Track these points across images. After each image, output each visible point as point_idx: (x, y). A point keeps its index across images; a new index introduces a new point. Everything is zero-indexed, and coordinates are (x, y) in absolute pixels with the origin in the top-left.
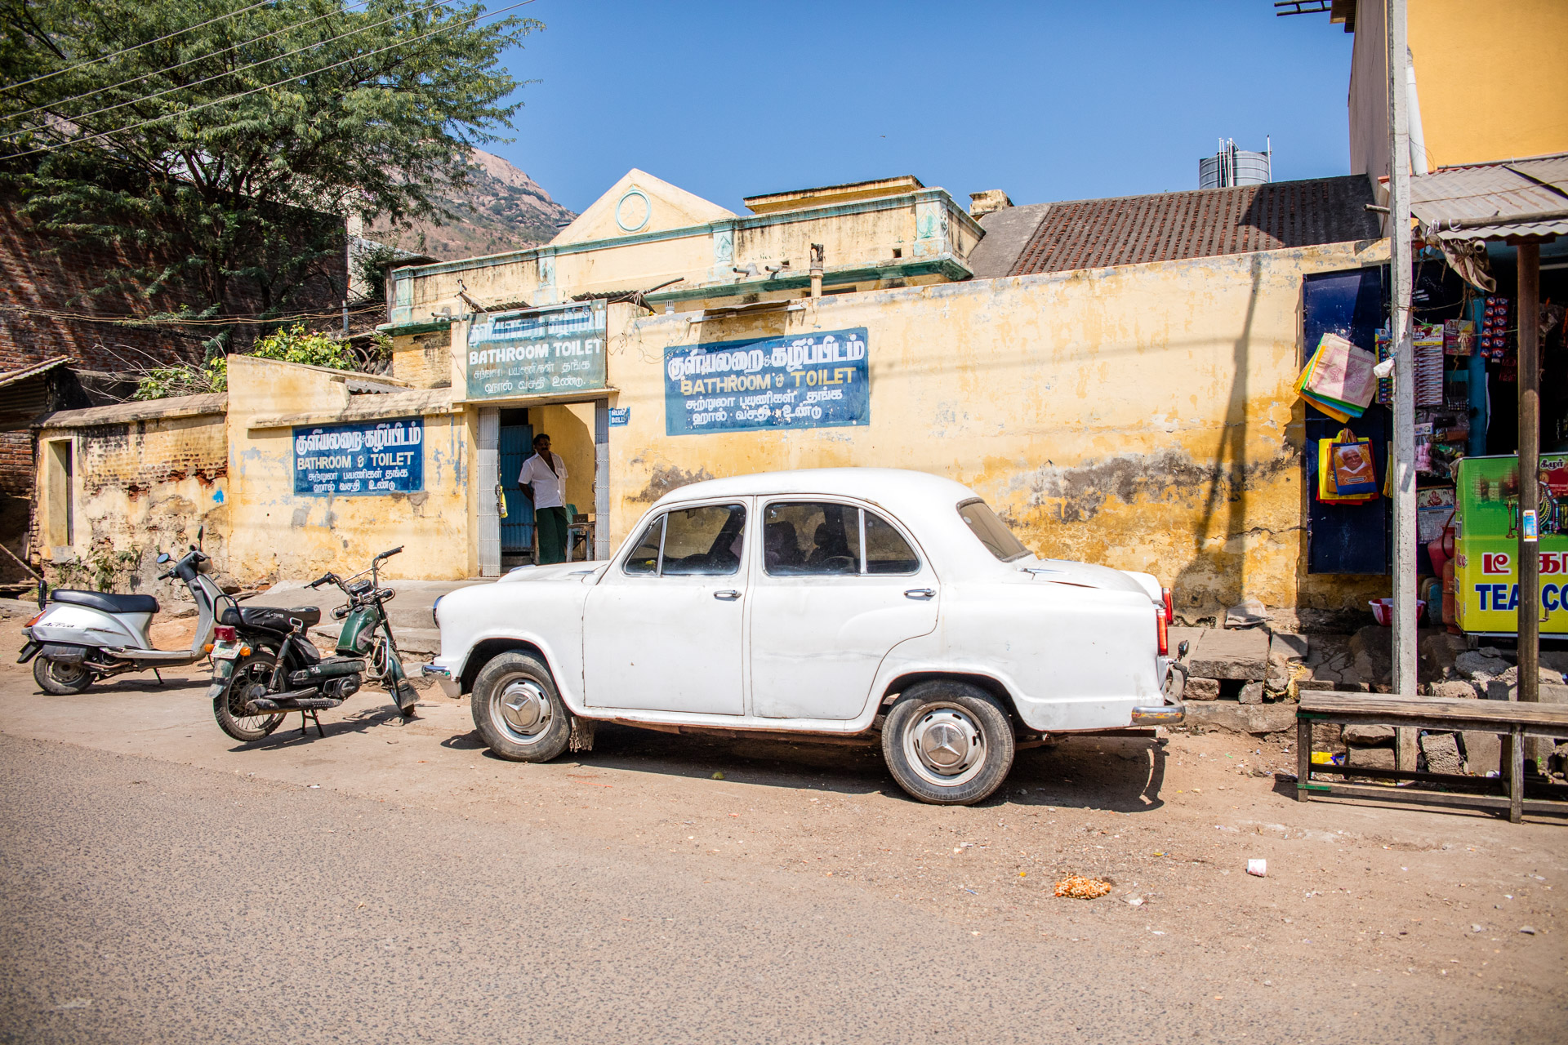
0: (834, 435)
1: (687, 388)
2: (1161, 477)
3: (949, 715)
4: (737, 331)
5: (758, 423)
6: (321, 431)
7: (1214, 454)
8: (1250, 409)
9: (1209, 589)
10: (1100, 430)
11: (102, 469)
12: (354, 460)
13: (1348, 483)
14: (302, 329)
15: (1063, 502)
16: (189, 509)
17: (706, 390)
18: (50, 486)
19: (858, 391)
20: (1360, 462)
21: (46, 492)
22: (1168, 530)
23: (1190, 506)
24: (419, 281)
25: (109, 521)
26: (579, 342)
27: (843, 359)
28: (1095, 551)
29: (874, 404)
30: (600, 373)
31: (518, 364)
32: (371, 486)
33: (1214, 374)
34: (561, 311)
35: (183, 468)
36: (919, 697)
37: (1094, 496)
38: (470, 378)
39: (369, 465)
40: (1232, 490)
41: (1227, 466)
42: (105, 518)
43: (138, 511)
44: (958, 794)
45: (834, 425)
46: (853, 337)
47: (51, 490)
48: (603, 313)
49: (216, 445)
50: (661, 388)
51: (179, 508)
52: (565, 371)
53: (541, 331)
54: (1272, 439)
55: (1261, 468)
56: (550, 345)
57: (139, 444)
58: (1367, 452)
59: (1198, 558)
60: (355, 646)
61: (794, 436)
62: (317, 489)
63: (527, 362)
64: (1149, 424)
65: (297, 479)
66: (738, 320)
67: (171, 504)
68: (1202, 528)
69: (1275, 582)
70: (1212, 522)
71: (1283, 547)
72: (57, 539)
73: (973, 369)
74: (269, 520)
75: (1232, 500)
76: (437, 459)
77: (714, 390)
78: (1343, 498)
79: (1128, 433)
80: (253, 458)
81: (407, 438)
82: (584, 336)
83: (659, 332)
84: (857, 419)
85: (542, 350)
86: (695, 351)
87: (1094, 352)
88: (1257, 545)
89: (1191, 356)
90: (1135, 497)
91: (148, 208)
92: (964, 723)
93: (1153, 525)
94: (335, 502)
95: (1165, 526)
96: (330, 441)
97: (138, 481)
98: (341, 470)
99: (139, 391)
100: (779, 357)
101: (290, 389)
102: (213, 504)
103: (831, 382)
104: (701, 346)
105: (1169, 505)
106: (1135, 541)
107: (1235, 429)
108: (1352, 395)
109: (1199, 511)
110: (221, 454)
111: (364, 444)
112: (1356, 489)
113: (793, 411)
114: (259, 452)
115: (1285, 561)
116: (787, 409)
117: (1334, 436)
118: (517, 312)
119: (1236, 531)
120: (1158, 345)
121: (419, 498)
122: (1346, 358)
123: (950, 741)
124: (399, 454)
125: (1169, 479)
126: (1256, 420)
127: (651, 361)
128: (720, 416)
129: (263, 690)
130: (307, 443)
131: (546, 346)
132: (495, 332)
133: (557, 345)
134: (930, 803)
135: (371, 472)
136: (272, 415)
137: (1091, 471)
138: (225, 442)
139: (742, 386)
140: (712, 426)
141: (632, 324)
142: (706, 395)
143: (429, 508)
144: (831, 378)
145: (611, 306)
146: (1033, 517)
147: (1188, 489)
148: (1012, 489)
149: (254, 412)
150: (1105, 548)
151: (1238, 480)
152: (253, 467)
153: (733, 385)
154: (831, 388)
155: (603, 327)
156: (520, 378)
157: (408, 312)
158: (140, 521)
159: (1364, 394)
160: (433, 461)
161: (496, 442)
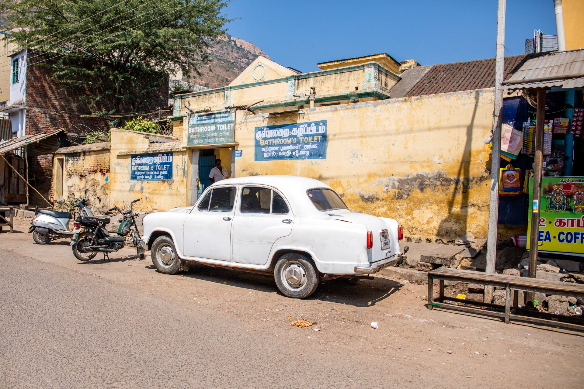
0: (313, 162)
1: (262, 143)
2: (435, 182)
3: (296, 266)
4: (280, 121)
5: (287, 157)
6: (140, 157)
7: (457, 173)
8: (472, 155)
9: (453, 229)
10: (412, 162)
11: (72, 169)
12: (150, 168)
13: (508, 187)
14: (141, 118)
15: (397, 191)
16: (98, 184)
17: (269, 144)
18: (57, 174)
19: (323, 145)
20: (514, 178)
21: (56, 176)
22: (437, 204)
23: (446, 195)
24: (183, 100)
25: (74, 187)
26: (226, 125)
27: (318, 132)
28: (409, 211)
29: (328, 150)
30: (232, 137)
31: (205, 133)
32: (155, 177)
33: (458, 140)
34: (220, 113)
35: (96, 169)
36: (286, 259)
37: (409, 189)
38: (189, 138)
39: (155, 170)
40: (464, 189)
41: (462, 178)
42: (72, 186)
43: (82, 184)
44: (297, 294)
45: (313, 158)
46: (321, 124)
47: (57, 176)
48: (234, 114)
49: (107, 160)
50: (253, 143)
51: (95, 183)
52: (220, 136)
53: (213, 121)
54: (480, 168)
55: (476, 179)
56: (216, 126)
57: (83, 160)
58: (518, 174)
59: (449, 216)
60: (123, 232)
61: (299, 162)
62: (138, 178)
63: (208, 132)
64: (431, 161)
65: (132, 174)
66: (281, 117)
67: (92, 182)
68: (451, 204)
69: (480, 227)
70: (455, 201)
71: (483, 213)
72: (59, 193)
73: (365, 137)
74: (122, 189)
75: (463, 192)
76: (177, 168)
77: (272, 144)
78: (507, 193)
79: (423, 164)
80: (118, 166)
81: (167, 160)
82: (228, 123)
83: (253, 121)
84: (322, 156)
85: (213, 128)
86: (265, 129)
87: (411, 131)
88: (473, 212)
89: (449, 133)
90: (425, 190)
91: (93, 74)
92: (301, 269)
93: (431, 202)
94: (144, 183)
95: (436, 202)
96: (143, 160)
97: (83, 173)
98: (146, 171)
99: (85, 141)
100: (295, 131)
101: (131, 141)
102: (105, 182)
103: (313, 142)
104: (267, 127)
105: (438, 194)
106: (424, 208)
107: (466, 163)
108: (511, 150)
109: (450, 197)
110: (108, 164)
111: (153, 162)
112: (511, 189)
113: (299, 153)
114: (120, 164)
115: (484, 219)
116: (297, 151)
117: (505, 167)
118: (205, 113)
119: (465, 205)
120: (436, 128)
121: (171, 182)
122: (510, 134)
123: (295, 275)
124: (165, 166)
125: (439, 183)
126: (474, 159)
127: (250, 132)
128: (273, 154)
129: (89, 244)
130: (135, 161)
131: (214, 126)
132: (198, 121)
133: (218, 126)
134: (289, 297)
135: (155, 172)
136: (124, 151)
137: (408, 179)
138: (110, 160)
139: (281, 142)
140: (270, 158)
141: (244, 118)
142: (269, 146)
143: (174, 186)
144: (313, 140)
145: (237, 111)
146: (385, 197)
147: (446, 187)
148: (378, 185)
149: (119, 149)
150: (412, 210)
151: (466, 184)
152: (118, 169)
153: (278, 142)
154: (313, 144)
155: (234, 119)
156: (205, 138)
157: (179, 111)
158: (83, 187)
159: (516, 150)
160: (176, 169)
161: (197, 162)
